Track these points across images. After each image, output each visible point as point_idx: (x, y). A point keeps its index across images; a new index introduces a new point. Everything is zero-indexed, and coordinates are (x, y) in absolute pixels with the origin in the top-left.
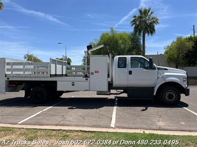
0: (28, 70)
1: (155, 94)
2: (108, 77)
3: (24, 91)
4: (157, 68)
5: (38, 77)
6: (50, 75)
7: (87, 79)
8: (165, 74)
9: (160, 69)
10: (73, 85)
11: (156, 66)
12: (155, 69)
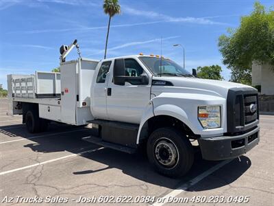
0: (22, 89)
1: (138, 143)
2: (78, 100)
3: (22, 116)
4: (150, 82)
6: (36, 95)
7: (59, 103)
8: (159, 96)
9: (157, 83)
10: (49, 111)
11: (150, 75)
12: (147, 83)
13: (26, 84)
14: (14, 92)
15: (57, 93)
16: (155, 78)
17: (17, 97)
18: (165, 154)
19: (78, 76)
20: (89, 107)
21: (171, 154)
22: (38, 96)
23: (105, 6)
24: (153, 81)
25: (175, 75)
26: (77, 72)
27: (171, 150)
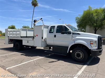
0: (14, 34)
1: (68, 52)
3: (13, 44)
5: (17, 38)
7: (33, 40)
8: (76, 38)
9: (74, 34)
10: (28, 42)
11: (72, 31)
12: (71, 34)
13: (16, 33)
14: (9, 35)
15: (27, 36)
16: (73, 32)
17: (10, 37)
18: (79, 55)
19: (43, 30)
20: (46, 41)
21: (81, 55)
22: (21, 37)
23: (32, 3)
24: (73, 33)
25: (78, 31)
26: (42, 29)
27: (81, 54)
